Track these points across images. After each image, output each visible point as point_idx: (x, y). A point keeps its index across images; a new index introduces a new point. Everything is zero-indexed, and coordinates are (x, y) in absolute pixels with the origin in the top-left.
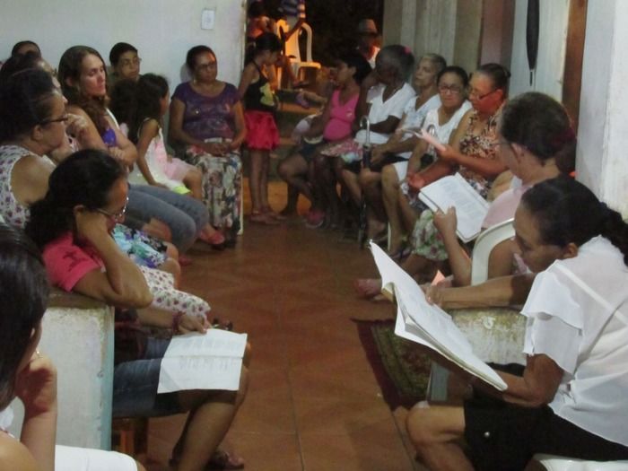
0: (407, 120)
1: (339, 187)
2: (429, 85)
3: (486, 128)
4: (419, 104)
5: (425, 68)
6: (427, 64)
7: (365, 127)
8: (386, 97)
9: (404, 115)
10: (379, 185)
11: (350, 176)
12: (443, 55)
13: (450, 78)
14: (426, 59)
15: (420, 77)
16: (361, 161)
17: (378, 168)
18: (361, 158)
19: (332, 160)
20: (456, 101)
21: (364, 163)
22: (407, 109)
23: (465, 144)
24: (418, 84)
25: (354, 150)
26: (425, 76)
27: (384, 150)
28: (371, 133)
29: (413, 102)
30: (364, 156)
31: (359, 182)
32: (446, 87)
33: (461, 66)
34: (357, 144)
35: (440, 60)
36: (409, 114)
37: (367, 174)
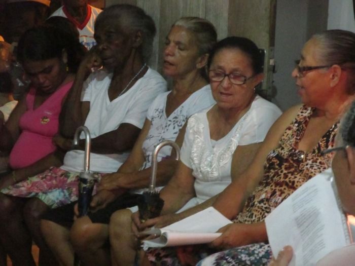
0: (153, 131)
1: (35, 250)
2: (187, 72)
3: (322, 144)
4: (172, 104)
5: (178, 43)
6: (183, 36)
7: (82, 145)
8: (114, 92)
9: (147, 123)
10: (107, 244)
11: (54, 230)
12: (211, 19)
13: (230, 59)
14: (180, 27)
15: (170, 59)
16: (73, 203)
17: (103, 216)
18: (74, 198)
19: (23, 203)
20: (238, 97)
21: (80, 208)
22: (151, 114)
23: (276, 161)
24: (170, 70)
25: (61, 186)
26: (178, 57)
27: (114, 185)
28: (93, 155)
29: (161, 101)
30: (80, 195)
31: (70, 240)
32: (223, 73)
33: (247, 36)
34: (66, 174)
35: (205, 28)
36: (156, 122)
37: (86, 226)
